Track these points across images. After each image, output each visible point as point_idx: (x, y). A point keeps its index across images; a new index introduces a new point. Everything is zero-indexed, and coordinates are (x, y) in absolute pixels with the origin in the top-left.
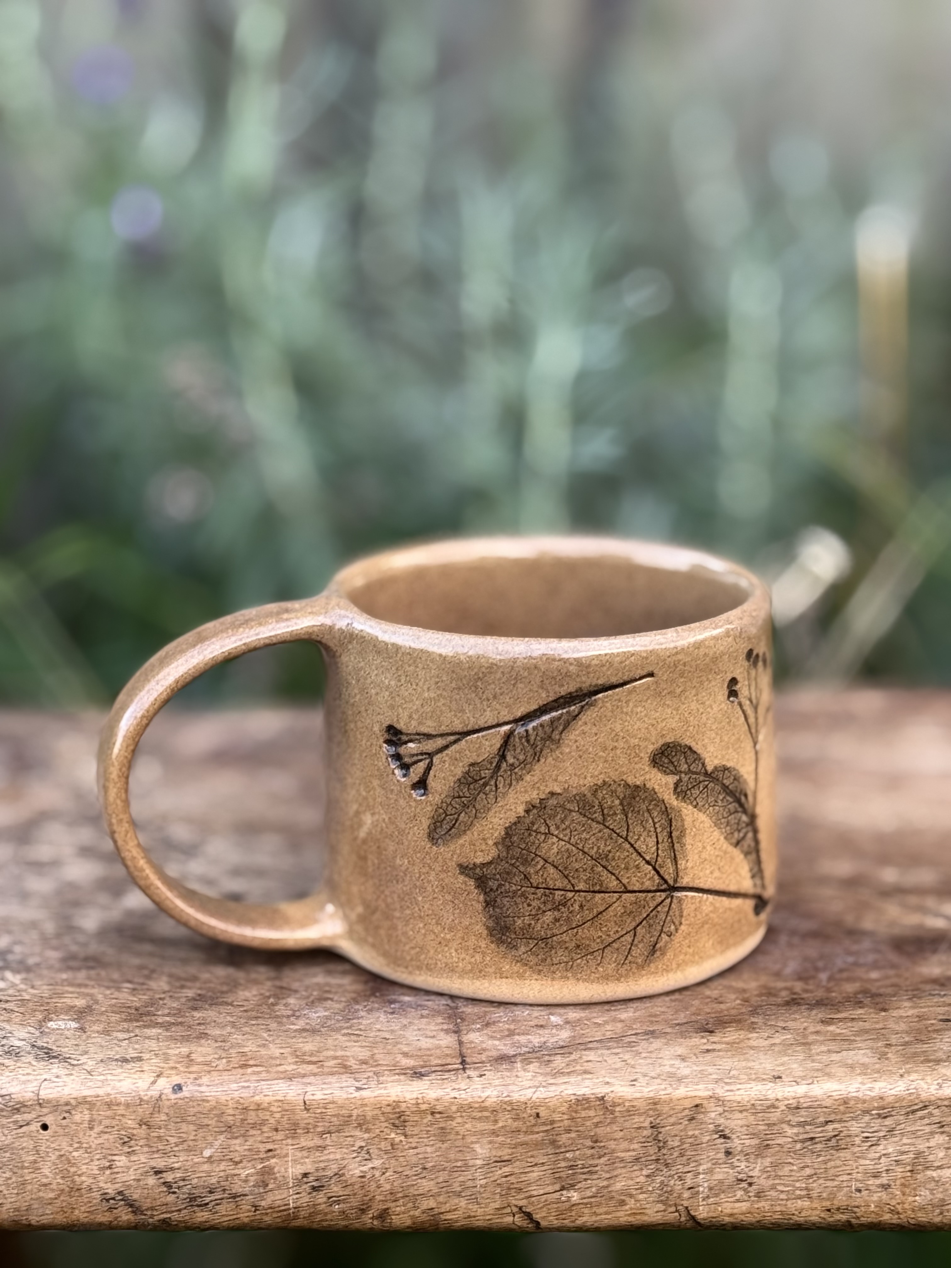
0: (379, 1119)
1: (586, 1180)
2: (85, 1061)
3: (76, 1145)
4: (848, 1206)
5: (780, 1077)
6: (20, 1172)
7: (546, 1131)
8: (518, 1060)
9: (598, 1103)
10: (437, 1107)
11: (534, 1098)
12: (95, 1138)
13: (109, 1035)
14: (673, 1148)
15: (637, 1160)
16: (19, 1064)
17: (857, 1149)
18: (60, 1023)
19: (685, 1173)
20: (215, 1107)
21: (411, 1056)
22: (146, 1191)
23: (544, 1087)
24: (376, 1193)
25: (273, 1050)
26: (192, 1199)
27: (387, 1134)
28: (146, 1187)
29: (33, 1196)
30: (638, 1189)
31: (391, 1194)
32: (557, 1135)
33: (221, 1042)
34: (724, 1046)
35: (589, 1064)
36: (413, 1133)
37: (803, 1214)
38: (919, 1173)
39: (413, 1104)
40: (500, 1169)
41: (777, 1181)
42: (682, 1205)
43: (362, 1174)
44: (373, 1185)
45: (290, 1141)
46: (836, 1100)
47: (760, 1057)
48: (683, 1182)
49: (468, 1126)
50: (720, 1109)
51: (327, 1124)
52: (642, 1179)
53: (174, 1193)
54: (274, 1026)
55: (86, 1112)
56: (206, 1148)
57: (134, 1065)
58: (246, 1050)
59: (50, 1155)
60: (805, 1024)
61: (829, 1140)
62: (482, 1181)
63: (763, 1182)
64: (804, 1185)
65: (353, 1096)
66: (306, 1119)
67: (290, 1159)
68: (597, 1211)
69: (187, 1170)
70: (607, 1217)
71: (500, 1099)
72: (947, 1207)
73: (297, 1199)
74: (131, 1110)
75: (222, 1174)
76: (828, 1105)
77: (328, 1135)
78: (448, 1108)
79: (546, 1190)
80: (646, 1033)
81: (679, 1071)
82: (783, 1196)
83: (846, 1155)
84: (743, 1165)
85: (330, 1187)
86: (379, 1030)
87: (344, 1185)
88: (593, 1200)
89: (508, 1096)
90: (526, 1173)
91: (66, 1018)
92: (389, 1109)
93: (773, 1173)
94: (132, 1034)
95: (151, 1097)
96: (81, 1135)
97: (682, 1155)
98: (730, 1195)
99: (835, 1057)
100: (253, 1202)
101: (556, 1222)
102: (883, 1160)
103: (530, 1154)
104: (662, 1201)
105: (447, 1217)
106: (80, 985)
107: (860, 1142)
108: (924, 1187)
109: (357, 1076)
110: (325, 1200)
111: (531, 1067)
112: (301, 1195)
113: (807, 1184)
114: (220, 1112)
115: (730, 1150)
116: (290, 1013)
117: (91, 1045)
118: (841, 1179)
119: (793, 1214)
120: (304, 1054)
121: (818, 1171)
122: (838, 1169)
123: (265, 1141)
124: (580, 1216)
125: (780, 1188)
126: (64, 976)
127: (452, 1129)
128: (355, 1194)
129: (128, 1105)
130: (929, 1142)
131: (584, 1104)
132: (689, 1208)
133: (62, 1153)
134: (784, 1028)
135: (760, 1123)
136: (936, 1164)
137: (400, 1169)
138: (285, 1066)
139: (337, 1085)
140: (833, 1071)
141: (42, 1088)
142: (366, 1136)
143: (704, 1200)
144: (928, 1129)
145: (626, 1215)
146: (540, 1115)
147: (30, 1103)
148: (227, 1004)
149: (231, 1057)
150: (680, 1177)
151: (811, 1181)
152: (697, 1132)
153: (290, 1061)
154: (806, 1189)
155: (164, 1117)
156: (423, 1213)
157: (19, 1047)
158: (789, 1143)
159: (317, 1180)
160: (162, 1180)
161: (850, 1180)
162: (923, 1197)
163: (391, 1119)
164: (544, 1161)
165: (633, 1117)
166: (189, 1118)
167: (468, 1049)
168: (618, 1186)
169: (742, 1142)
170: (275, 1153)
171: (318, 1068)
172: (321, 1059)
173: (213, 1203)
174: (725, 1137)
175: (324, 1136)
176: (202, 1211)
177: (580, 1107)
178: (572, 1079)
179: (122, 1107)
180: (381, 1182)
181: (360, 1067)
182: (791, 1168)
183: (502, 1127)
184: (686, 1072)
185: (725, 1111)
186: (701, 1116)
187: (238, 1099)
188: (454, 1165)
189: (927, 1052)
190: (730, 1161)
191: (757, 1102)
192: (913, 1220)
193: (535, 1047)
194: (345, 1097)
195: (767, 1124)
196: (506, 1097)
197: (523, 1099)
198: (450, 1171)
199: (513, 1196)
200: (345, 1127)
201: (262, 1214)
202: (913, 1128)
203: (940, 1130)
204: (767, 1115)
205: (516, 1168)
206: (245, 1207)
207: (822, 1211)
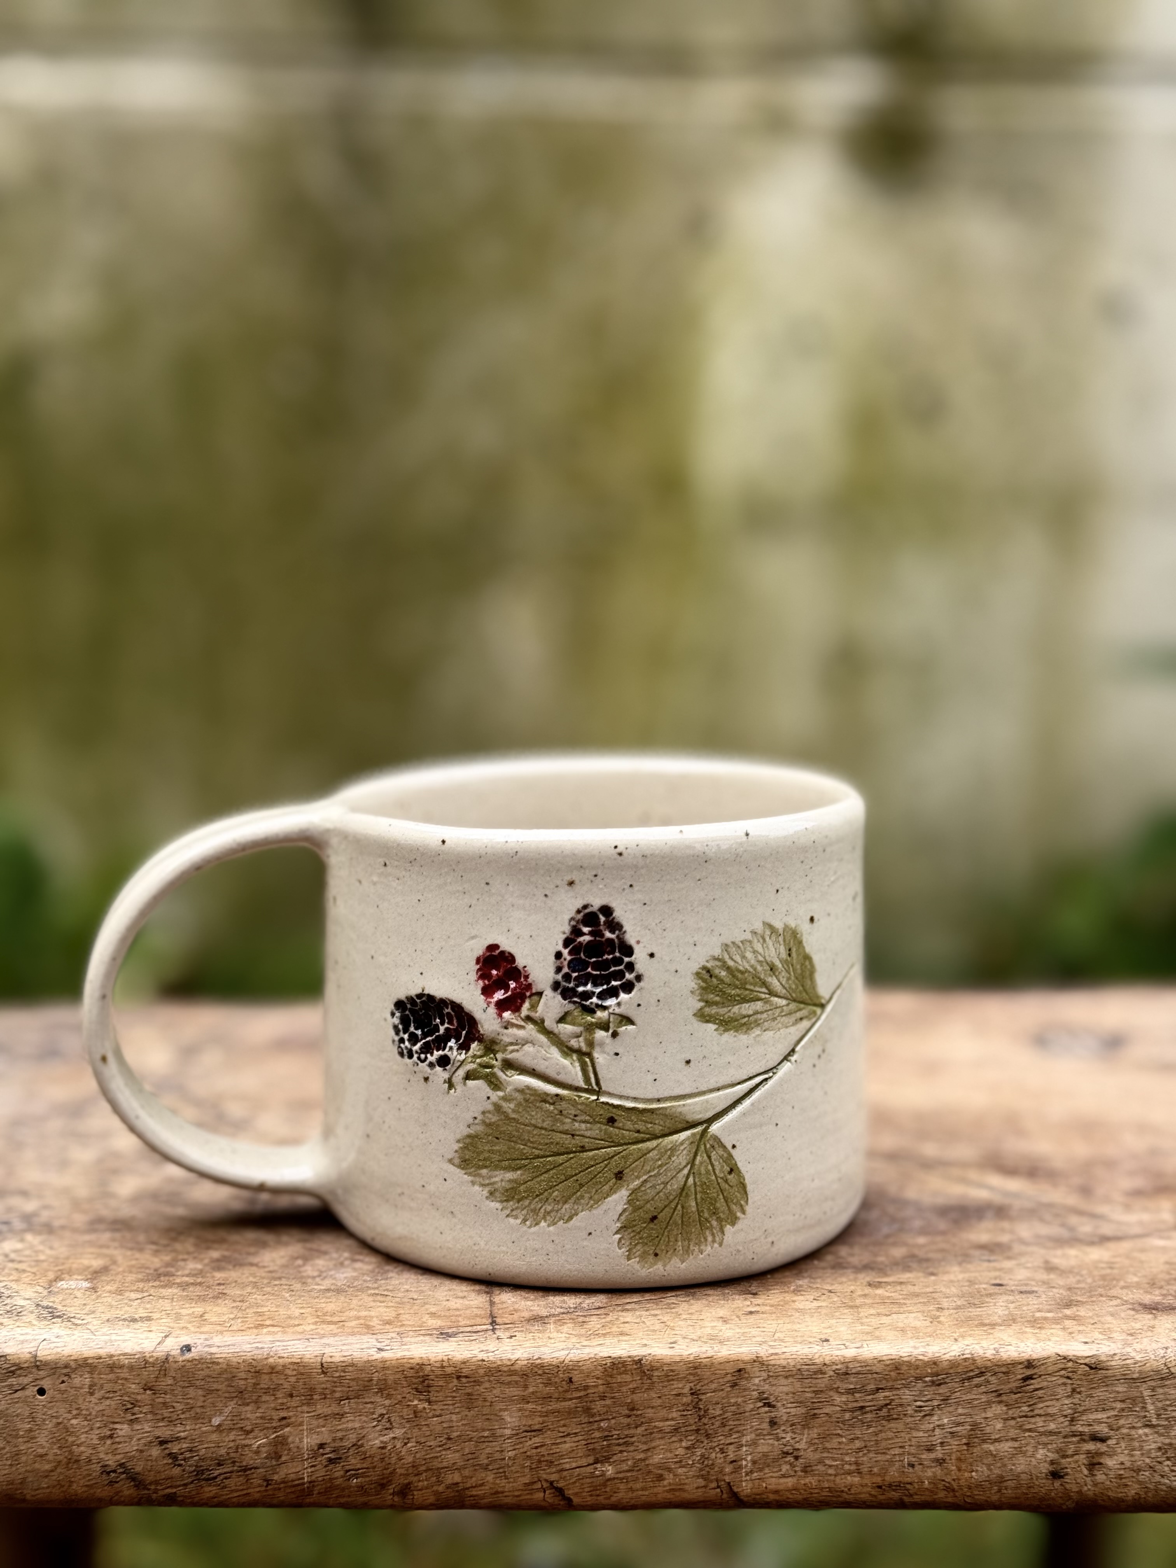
0: (401, 1384)
1: (621, 1452)
2: (90, 1320)
3: (75, 1412)
4: (901, 1482)
5: (827, 1340)
6: (14, 1441)
7: (580, 1397)
8: (551, 1321)
9: (635, 1367)
10: (464, 1370)
11: (566, 1361)
12: (96, 1404)
13: (120, 1295)
14: (714, 1417)
15: (676, 1430)
16: (18, 1324)
17: (909, 1420)
18: (71, 1283)
19: (727, 1445)
20: (226, 1370)
21: (440, 1316)
22: (149, 1463)
23: (578, 1349)
24: (397, 1466)
25: (293, 1309)
26: (199, 1472)
27: (410, 1401)
28: (150, 1458)
29: (28, 1468)
30: (676, 1462)
31: (414, 1466)
32: (591, 1402)
33: (240, 1301)
34: (768, 1308)
35: (626, 1325)
36: (437, 1399)
37: (853, 1491)
38: (976, 1447)
39: (438, 1367)
40: (530, 1439)
41: (825, 1455)
42: (724, 1480)
43: (382, 1445)
44: (393, 1459)
45: (305, 1408)
46: (888, 1365)
47: (807, 1320)
48: (724, 1454)
49: (496, 1392)
50: (764, 1375)
51: (345, 1389)
52: (681, 1451)
53: (180, 1465)
54: (297, 1286)
55: (87, 1376)
56: (215, 1415)
57: (140, 1324)
58: (265, 1309)
59: (47, 1422)
60: (852, 1288)
61: (880, 1410)
62: (510, 1453)
63: (810, 1455)
64: (853, 1459)
65: (374, 1358)
66: (323, 1383)
67: (305, 1427)
68: (634, 1487)
69: (194, 1440)
70: (644, 1494)
71: (531, 1362)
72: (1005, 1484)
73: (312, 1472)
74: (135, 1373)
75: (232, 1444)
76: (878, 1371)
77: (347, 1401)
78: (474, 1372)
79: (580, 1463)
81: (721, 1334)
82: (831, 1471)
83: (898, 1426)
84: (788, 1436)
85: (349, 1459)
86: (407, 1291)
87: (363, 1457)
88: (629, 1474)
89: (540, 1358)
90: (557, 1444)
91: (79, 1277)
92: (411, 1373)
93: (820, 1446)
94: (146, 1294)
95: (157, 1358)
96: (80, 1401)
97: (723, 1425)
98: (775, 1470)
99: (885, 1320)
100: (265, 1476)
101: (589, 1499)
102: (937, 1431)
103: (562, 1422)
104: (702, 1475)
105: (474, 1493)
106: (101, 1247)
107: (912, 1412)
108: (981, 1461)
109: (379, 1336)
110: (342, 1473)
111: (565, 1328)
112: (316, 1468)
113: (856, 1457)
114: (231, 1376)
115: (775, 1420)
116: (316, 1274)
117: (99, 1305)
118: (893, 1453)
119: (842, 1491)
120: (325, 1314)
121: (869, 1444)
122: (890, 1442)
123: (278, 1408)
124: (615, 1492)
125: (828, 1462)
126: (87, 1237)
127: (479, 1395)
128: (374, 1467)
129: (131, 1368)
130: (985, 1412)
131: (620, 1368)
132: (732, 1484)
133: (60, 1420)
134: (830, 1291)
135: (807, 1390)
136: (993, 1437)
137: (423, 1440)
138: (303, 1327)
139: (358, 1346)
140: (884, 1334)
141: (40, 1348)
142: (387, 1402)
143: (747, 1475)
144: (984, 1398)
145: (663, 1492)
146: (574, 1379)
147: (26, 1365)
148: (252, 1265)
149: (246, 1318)
150: (721, 1449)
151: (861, 1454)
152: (740, 1400)
153: (310, 1322)
154: (856, 1463)
155: (170, 1382)
156: (448, 1488)
157: (22, 1307)
158: (837, 1412)
159: (334, 1451)
160: (167, 1452)
161: (903, 1454)
162: (980, 1473)
163: (414, 1384)
164: (577, 1431)
165: (672, 1383)
166: (198, 1383)
167: (498, 1309)
168: (657, 1458)
169: (788, 1410)
170: (289, 1421)
171: (338, 1328)
172: (343, 1319)
173: (222, 1477)
174: (769, 1405)
175: (342, 1403)
176: (210, 1486)
177: (615, 1371)
178: (608, 1341)
179: (125, 1370)
180: (403, 1453)
181: (383, 1327)
182: (840, 1440)
183: (533, 1393)
184: (728, 1335)
185: (769, 1376)
186: (743, 1382)
187: (251, 1361)
188: (481, 1435)
189: (981, 1316)
190: (775, 1432)
191: (803, 1367)
192: (970, 1498)
193: (570, 1308)
194: (365, 1359)
195: (814, 1391)
196: (537, 1359)
197: (555, 1362)
198: (477, 1442)
199: (544, 1470)
200: (365, 1392)
201: (275, 1489)
202: (970, 1396)
203: (997, 1399)
204: (814, 1381)
205: (547, 1438)
206: (256, 1482)
207: (873, 1488)
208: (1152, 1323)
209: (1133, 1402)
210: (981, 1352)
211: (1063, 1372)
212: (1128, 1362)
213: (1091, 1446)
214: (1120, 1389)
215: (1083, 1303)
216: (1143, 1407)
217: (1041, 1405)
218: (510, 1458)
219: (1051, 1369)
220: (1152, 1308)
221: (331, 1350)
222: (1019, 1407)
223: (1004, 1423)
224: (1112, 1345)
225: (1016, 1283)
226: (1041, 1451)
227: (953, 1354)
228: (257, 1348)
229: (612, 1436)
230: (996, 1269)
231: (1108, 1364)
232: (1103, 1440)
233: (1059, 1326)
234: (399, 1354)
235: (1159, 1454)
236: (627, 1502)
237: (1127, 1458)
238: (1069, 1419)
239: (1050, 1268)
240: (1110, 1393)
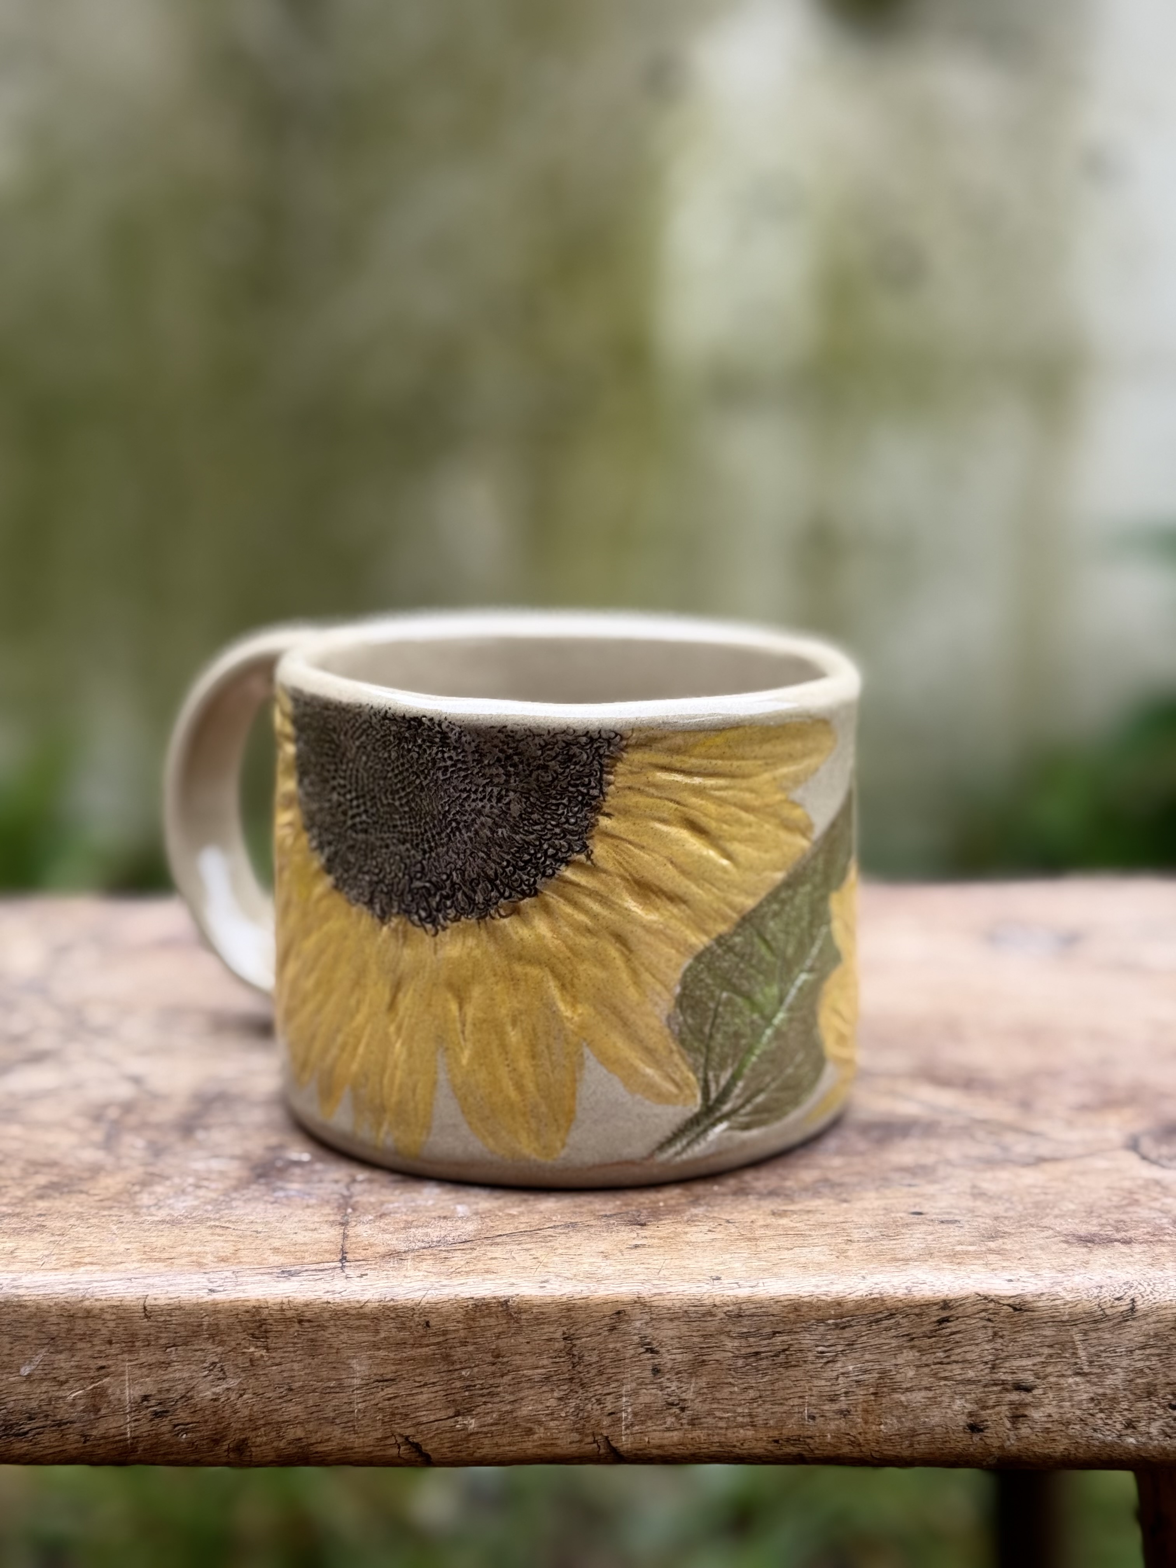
0: (235, 1329)
1: (485, 1403)
4: (800, 1436)
7: (438, 1343)
8: (409, 1257)
9: (501, 1309)
10: (307, 1314)
11: (423, 1303)
14: (590, 1365)
15: (547, 1379)
17: (810, 1367)
19: (605, 1395)
20: (35, 1314)
21: (283, 1252)
23: (436, 1289)
24: (232, 1420)
25: (118, 1244)
26: (9, 1426)
27: (245, 1348)
30: (547, 1415)
31: (250, 1420)
32: (451, 1348)
33: (59, 1235)
34: (656, 1241)
35: (493, 1261)
36: (277, 1345)
37: (746, 1446)
38: (885, 1397)
39: (277, 1311)
40: (382, 1390)
41: (715, 1406)
42: (601, 1434)
43: (215, 1397)
44: (228, 1413)
45: (126, 1356)
46: (785, 1306)
47: (697, 1254)
48: (602, 1406)
49: (344, 1337)
50: (647, 1317)
51: (171, 1335)
52: (552, 1402)
54: (128, 1217)
56: (23, 1364)
58: (86, 1244)
60: (754, 1217)
61: (777, 1356)
62: (359, 1405)
63: (698, 1406)
64: (747, 1411)
65: (204, 1300)
66: (146, 1329)
67: (127, 1378)
68: (500, 1442)
70: (512, 1448)
71: (382, 1303)
72: (918, 1438)
73: (135, 1427)
75: (44, 1396)
76: (775, 1312)
77: (173, 1349)
78: (318, 1315)
79: (438, 1416)
80: (567, 1226)
81: (600, 1271)
82: (722, 1424)
83: (797, 1374)
84: (674, 1386)
85: (177, 1413)
86: (252, 1222)
87: (193, 1410)
88: (494, 1428)
89: (392, 1300)
90: (412, 1395)
92: (247, 1317)
93: (710, 1396)
97: (600, 1373)
98: (658, 1423)
99: (786, 1254)
100: (82, 1431)
101: (449, 1455)
102: (841, 1380)
104: (577, 1429)
105: (319, 1449)
107: (813, 1358)
108: (890, 1413)
109: (211, 1276)
110: (169, 1428)
111: (424, 1266)
112: (141, 1422)
113: (750, 1409)
114: (41, 1320)
115: (659, 1367)
116: (152, 1202)
118: (792, 1404)
119: (735, 1446)
120: (153, 1250)
121: (764, 1394)
122: (789, 1391)
123: (96, 1355)
124: (479, 1448)
125: (718, 1414)
127: (324, 1341)
128: (206, 1421)
130: (896, 1358)
131: (483, 1311)
132: (610, 1438)
134: (728, 1221)
135: (694, 1334)
136: (905, 1386)
137: (261, 1391)
138: (126, 1264)
139: (187, 1287)
140: (783, 1271)
142: (220, 1349)
143: (627, 1428)
144: (894, 1343)
145: (534, 1447)
146: (432, 1323)
148: (81, 1192)
149: (63, 1254)
150: (598, 1400)
151: (755, 1405)
152: (619, 1345)
153: (135, 1259)
154: (750, 1415)
156: (289, 1444)
158: (729, 1358)
159: (160, 1404)
161: (803, 1405)
162: (889, 1425)
163: (250, 1329)
164: (435, 1380)
165: (542, 1326)
166: (3, 1327)
167: (352, 1243)
168: (526, 1410)
169: (673, 1357)
170: (108, 1370)
171: (166, 1266)
172: (173, 1255)
173: (34, 1432)
174: (652, 1351)
175: (168, 1350)
176: (20, 1441)
177: (478, 1315)
178: (471, 1280)
180: (238, 1406)
181: (216, 1265)
182: (732, 1389)
183: (385, 1338)
184: (607, 1272)
185: (652, 1319)
186: (624, 1326)
187: (64, 1304)
188: (326, 1385)
189: (893, 1249)
190: (659, 1381)
191: (691, 1308)
192: (878, 1454)
193: (433, 1242)
194: (194, 1301)
195: (703, 1336)
196: (389, 1301)
197: (410, 1304)
198: (321, 1393)
199: (398, 1424)
200: (194, 1339)
201: (94, 1446)
202: (877, 1341)
203: (909, 1344)
204: (703, 1324)
205: (401, 1389)
206: (73, 1437)
207: (769, 1442)
208: (1087, 1257)
209: (1063, 1347)
210: (891, 1291)
211: (983, 1314)
212: (1057, 1302)
213: (1015, 1396)
214: (1048, 1332)
215: (1010, 1234)
216: (1074, 1353)
217: (959, 1351)
218: (359, 1410)
219: (970, 1311)
220: (1088, 1241)
221: (155, 1291)
222: (934, 1353)
223: (917, 1371)
224: (1039, 1283)
225: (937, 1211)
226: (958, 1402)
227: (859, 1293)
228: (71, 1289)
229: (475, 1386)
230: (917, 1195)
231: (1035, 1305)
232: (1028, 1390)
233: (982, 1262)
234: (233, 1296)
235: (1091, 1405)
236: (494, 1458)
237: (1056, 1410)
238: (989, 1366)
239: (978, 1194)
240: (1037, 1338)
